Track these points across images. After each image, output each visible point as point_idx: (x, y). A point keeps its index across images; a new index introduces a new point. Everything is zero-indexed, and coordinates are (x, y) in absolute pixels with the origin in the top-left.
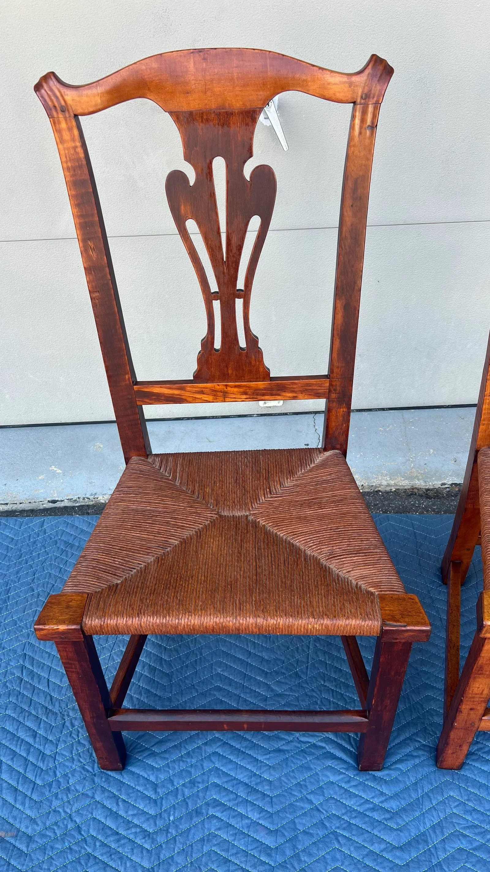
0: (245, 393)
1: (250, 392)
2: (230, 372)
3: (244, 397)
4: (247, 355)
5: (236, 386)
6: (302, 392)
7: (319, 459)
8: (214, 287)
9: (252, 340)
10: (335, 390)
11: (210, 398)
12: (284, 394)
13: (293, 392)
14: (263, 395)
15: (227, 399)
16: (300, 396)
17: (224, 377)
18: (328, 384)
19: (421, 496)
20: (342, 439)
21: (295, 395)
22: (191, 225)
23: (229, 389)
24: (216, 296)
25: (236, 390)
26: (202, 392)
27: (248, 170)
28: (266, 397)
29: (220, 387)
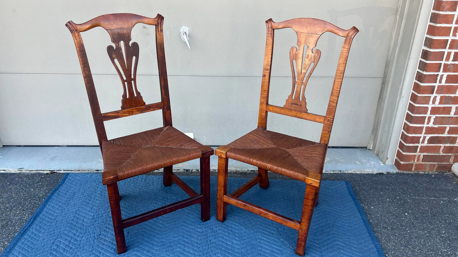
0: (138, 111)
1: (140, 110)
2: (133, 105)
3: (139, 112)
4: (137, 98)
5: (136, 109)
6: (156, 108)
7: (165, 129)
8: (125, 79)
9: (138, 94)
10: (165, 105)
11: (128, 114)
12: (150, 109)
13: (153, 108)
14: (144, 111)
15: (133, 114)
16: (155, 109)
17: (131, 106)
18: (163, 104)
19: (239, 174)
20: (170, 121)
21: (154, 109)
22: (116, 61)
23: (133, 110)
24: (126, 81)
25: (135, 110)
26: (125, 113)
27: (130, 43)
28: (145, 111)
29: (131, 110)
